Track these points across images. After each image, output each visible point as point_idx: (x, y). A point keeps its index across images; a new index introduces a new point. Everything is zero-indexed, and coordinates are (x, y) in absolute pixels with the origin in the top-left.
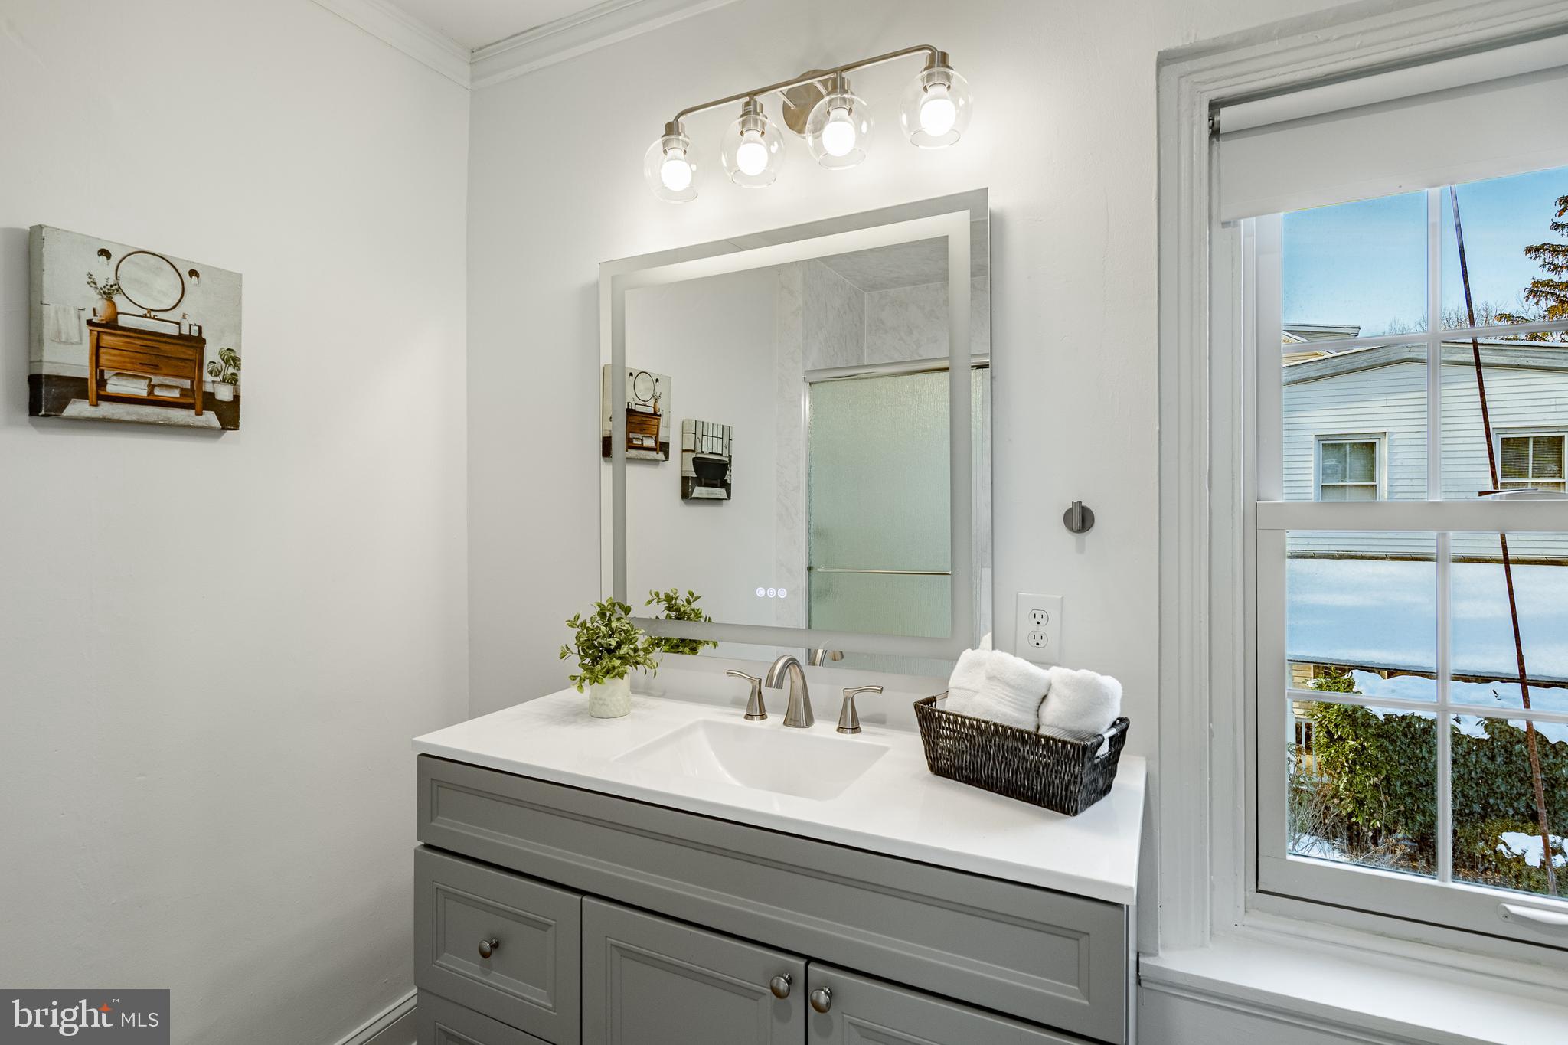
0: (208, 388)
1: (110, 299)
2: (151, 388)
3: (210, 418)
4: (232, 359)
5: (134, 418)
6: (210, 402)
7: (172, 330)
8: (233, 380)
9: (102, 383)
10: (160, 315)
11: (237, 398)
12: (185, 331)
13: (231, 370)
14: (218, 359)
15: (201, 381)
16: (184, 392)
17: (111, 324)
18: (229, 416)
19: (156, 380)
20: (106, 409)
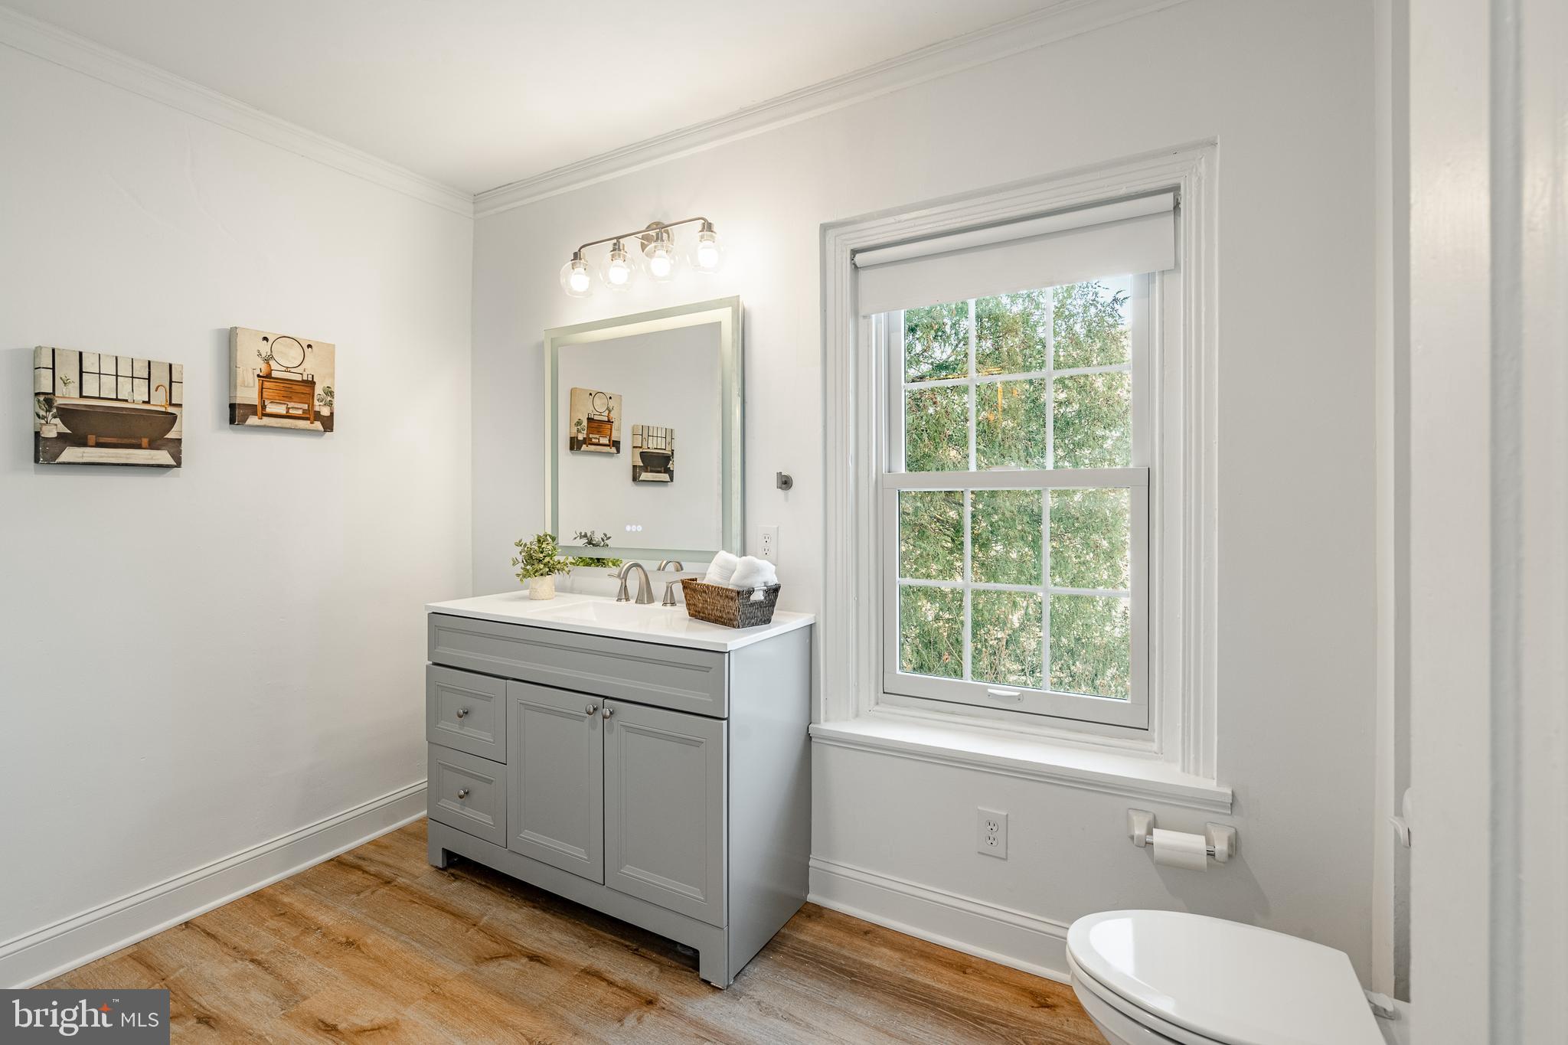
0: (317, 409)
1: (268, 363)
2: (288, 409)
3: (318, 425)
4: (329, 392)
5: (279, 425)
6: (317, 416)
7: (298, 378)
8: (330, 404)
9: (264, 407)
10: (292, 370)
11: (332, 414)
12: (305, 378)
13: (329, 398)
14: (322, 393)
15: (313, 405)
16: (304, 411)
17: (268, 376)
18: (328, 424)
19: (291, 405)
20: (266, 421)
